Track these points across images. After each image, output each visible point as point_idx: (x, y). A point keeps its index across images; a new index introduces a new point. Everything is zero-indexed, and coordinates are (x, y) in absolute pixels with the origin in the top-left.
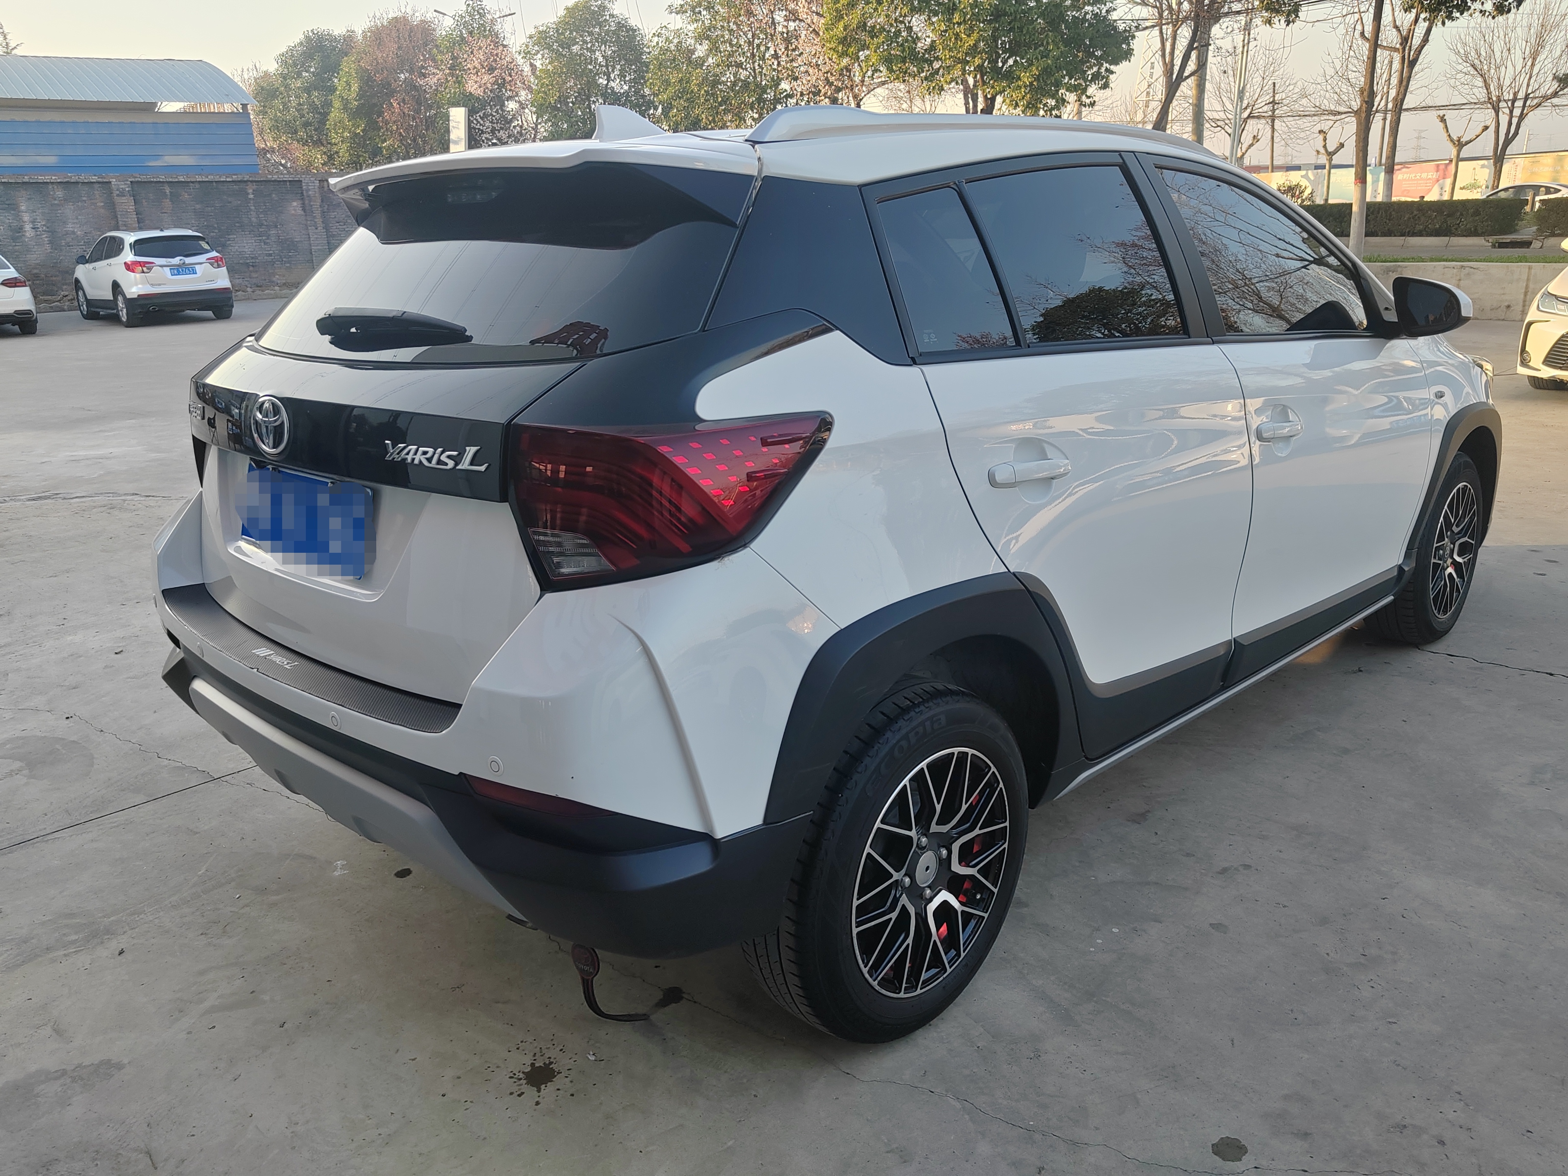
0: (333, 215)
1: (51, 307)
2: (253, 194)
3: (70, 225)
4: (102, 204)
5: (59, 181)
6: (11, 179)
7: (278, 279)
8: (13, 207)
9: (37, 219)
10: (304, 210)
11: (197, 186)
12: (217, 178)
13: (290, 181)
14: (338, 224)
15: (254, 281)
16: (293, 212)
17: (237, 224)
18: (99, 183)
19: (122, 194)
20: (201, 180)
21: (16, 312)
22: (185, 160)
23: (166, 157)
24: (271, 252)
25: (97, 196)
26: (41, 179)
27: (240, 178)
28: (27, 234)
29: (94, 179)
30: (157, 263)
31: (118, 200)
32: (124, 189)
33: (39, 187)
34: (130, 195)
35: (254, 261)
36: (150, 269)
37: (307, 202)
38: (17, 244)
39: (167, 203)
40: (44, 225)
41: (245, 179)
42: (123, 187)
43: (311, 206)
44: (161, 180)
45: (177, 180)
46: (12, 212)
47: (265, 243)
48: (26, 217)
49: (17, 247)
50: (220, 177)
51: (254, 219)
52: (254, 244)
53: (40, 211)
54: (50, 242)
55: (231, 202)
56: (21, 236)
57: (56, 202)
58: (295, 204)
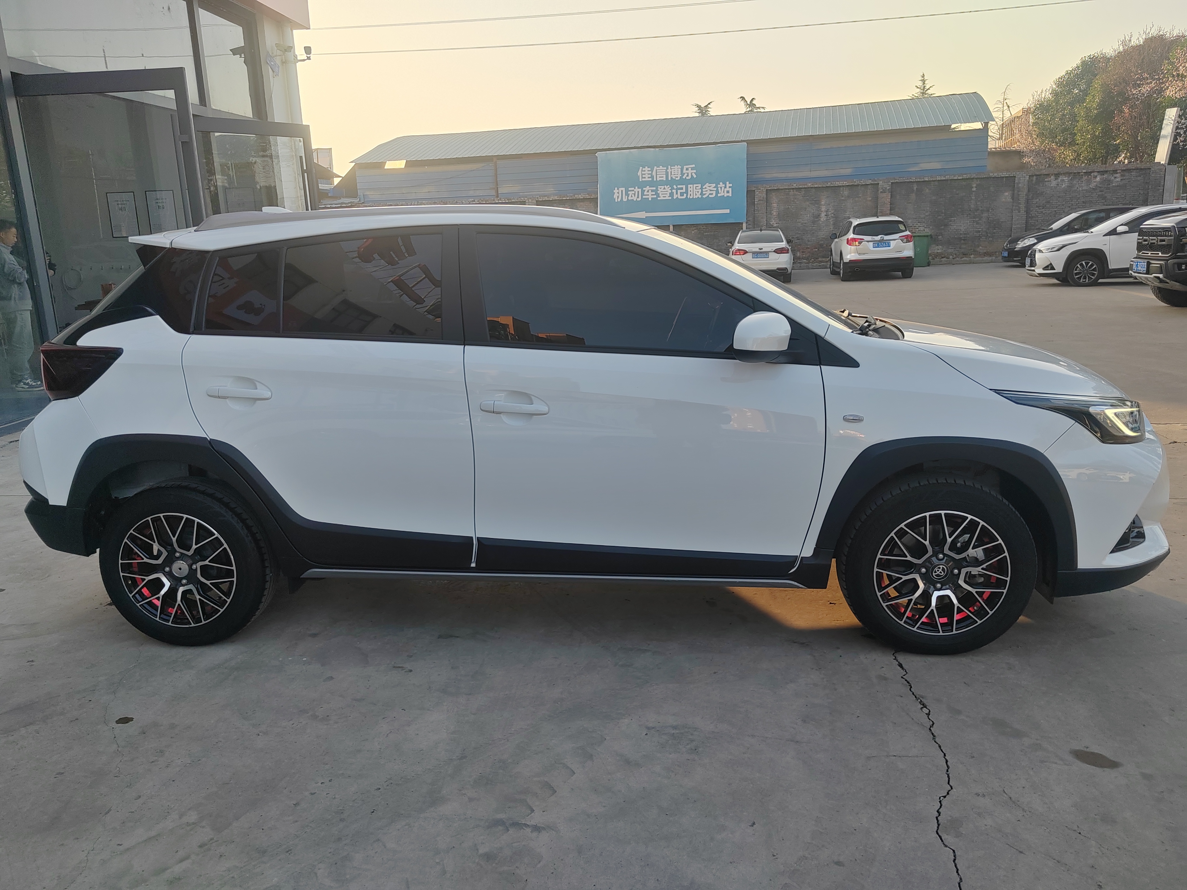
0: (1035, 201)
1: (820, 265)
2: (976, 187)
3: (848, 213)
4: (870, 199)
5: (847, 184)
6: (820, 184)
7: (981, 249)
8: (817, 202)
9: (829, 209)
10: (1013, 198)
11: (936, 183)
12: (952, 177)
13: (1005, 177)
14: (1037, 208)
15: (963, 250)
16: (1004, 200)
17: (959, 210)
18: (872, 184)
19: (884, 192)
20: (940, 179)
21: (778, 269)
22: (935, 165)
23: (921, 164)
24: (980, 230)
25: (869, 193)
26: (837, 184)
27: (968, 176)
28: (822, 219)
29: (870, 182)
30: (866, 239)
31: (881, 195)
32: (886, 188)
33: (835, 189)
34: (889, 192)
35: (965, 236)
36: (860, 243)
37: (1016, 192)
38: (815, 225)
39: (913, 196)
40: (833, 213)
41: (972, 177)
42: (886, 186)
43: (1019, 195)
44: (912, 180)
45: (923, 180)
46: (816, 205)
47: (977, 223)
48: (823, 209)
49: (814, 227)
50: (954, 177)
51: (972, 206)
52: (969, 224)
53: (832, 204)
54: (834, 224)
55: (957, 194)
56: (818, 221)
57: (843, 198)
58: (1007, 194)
